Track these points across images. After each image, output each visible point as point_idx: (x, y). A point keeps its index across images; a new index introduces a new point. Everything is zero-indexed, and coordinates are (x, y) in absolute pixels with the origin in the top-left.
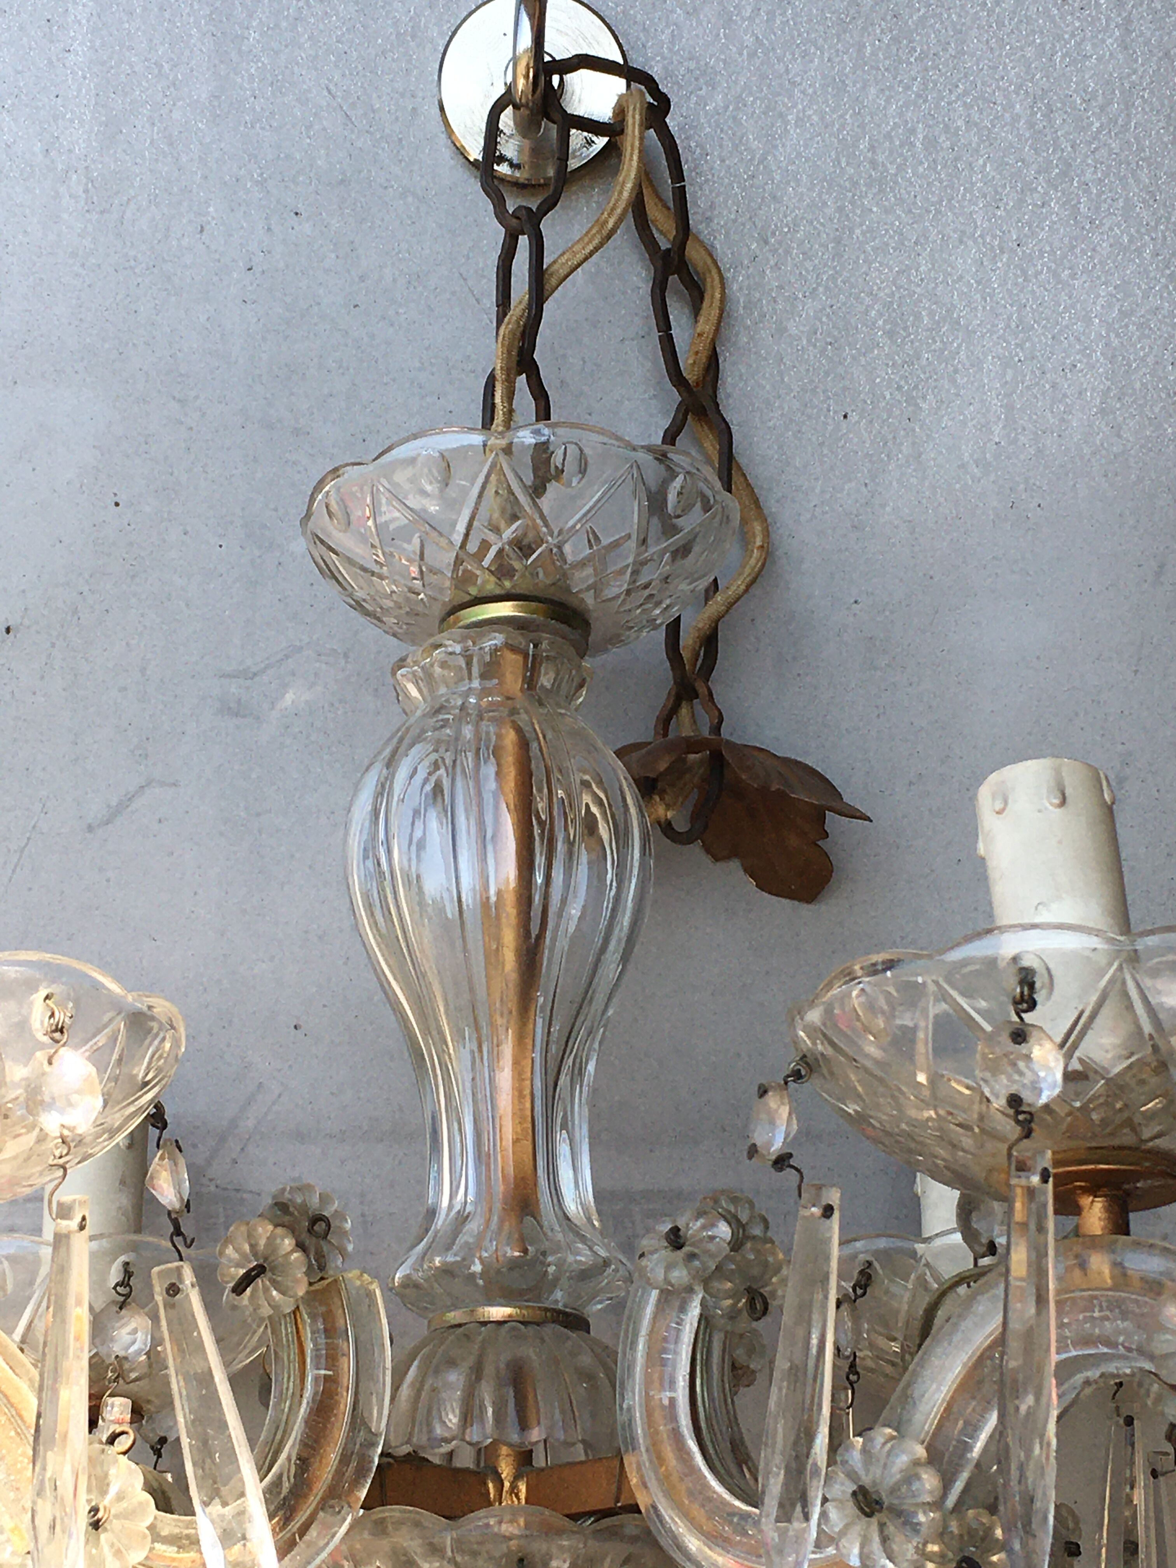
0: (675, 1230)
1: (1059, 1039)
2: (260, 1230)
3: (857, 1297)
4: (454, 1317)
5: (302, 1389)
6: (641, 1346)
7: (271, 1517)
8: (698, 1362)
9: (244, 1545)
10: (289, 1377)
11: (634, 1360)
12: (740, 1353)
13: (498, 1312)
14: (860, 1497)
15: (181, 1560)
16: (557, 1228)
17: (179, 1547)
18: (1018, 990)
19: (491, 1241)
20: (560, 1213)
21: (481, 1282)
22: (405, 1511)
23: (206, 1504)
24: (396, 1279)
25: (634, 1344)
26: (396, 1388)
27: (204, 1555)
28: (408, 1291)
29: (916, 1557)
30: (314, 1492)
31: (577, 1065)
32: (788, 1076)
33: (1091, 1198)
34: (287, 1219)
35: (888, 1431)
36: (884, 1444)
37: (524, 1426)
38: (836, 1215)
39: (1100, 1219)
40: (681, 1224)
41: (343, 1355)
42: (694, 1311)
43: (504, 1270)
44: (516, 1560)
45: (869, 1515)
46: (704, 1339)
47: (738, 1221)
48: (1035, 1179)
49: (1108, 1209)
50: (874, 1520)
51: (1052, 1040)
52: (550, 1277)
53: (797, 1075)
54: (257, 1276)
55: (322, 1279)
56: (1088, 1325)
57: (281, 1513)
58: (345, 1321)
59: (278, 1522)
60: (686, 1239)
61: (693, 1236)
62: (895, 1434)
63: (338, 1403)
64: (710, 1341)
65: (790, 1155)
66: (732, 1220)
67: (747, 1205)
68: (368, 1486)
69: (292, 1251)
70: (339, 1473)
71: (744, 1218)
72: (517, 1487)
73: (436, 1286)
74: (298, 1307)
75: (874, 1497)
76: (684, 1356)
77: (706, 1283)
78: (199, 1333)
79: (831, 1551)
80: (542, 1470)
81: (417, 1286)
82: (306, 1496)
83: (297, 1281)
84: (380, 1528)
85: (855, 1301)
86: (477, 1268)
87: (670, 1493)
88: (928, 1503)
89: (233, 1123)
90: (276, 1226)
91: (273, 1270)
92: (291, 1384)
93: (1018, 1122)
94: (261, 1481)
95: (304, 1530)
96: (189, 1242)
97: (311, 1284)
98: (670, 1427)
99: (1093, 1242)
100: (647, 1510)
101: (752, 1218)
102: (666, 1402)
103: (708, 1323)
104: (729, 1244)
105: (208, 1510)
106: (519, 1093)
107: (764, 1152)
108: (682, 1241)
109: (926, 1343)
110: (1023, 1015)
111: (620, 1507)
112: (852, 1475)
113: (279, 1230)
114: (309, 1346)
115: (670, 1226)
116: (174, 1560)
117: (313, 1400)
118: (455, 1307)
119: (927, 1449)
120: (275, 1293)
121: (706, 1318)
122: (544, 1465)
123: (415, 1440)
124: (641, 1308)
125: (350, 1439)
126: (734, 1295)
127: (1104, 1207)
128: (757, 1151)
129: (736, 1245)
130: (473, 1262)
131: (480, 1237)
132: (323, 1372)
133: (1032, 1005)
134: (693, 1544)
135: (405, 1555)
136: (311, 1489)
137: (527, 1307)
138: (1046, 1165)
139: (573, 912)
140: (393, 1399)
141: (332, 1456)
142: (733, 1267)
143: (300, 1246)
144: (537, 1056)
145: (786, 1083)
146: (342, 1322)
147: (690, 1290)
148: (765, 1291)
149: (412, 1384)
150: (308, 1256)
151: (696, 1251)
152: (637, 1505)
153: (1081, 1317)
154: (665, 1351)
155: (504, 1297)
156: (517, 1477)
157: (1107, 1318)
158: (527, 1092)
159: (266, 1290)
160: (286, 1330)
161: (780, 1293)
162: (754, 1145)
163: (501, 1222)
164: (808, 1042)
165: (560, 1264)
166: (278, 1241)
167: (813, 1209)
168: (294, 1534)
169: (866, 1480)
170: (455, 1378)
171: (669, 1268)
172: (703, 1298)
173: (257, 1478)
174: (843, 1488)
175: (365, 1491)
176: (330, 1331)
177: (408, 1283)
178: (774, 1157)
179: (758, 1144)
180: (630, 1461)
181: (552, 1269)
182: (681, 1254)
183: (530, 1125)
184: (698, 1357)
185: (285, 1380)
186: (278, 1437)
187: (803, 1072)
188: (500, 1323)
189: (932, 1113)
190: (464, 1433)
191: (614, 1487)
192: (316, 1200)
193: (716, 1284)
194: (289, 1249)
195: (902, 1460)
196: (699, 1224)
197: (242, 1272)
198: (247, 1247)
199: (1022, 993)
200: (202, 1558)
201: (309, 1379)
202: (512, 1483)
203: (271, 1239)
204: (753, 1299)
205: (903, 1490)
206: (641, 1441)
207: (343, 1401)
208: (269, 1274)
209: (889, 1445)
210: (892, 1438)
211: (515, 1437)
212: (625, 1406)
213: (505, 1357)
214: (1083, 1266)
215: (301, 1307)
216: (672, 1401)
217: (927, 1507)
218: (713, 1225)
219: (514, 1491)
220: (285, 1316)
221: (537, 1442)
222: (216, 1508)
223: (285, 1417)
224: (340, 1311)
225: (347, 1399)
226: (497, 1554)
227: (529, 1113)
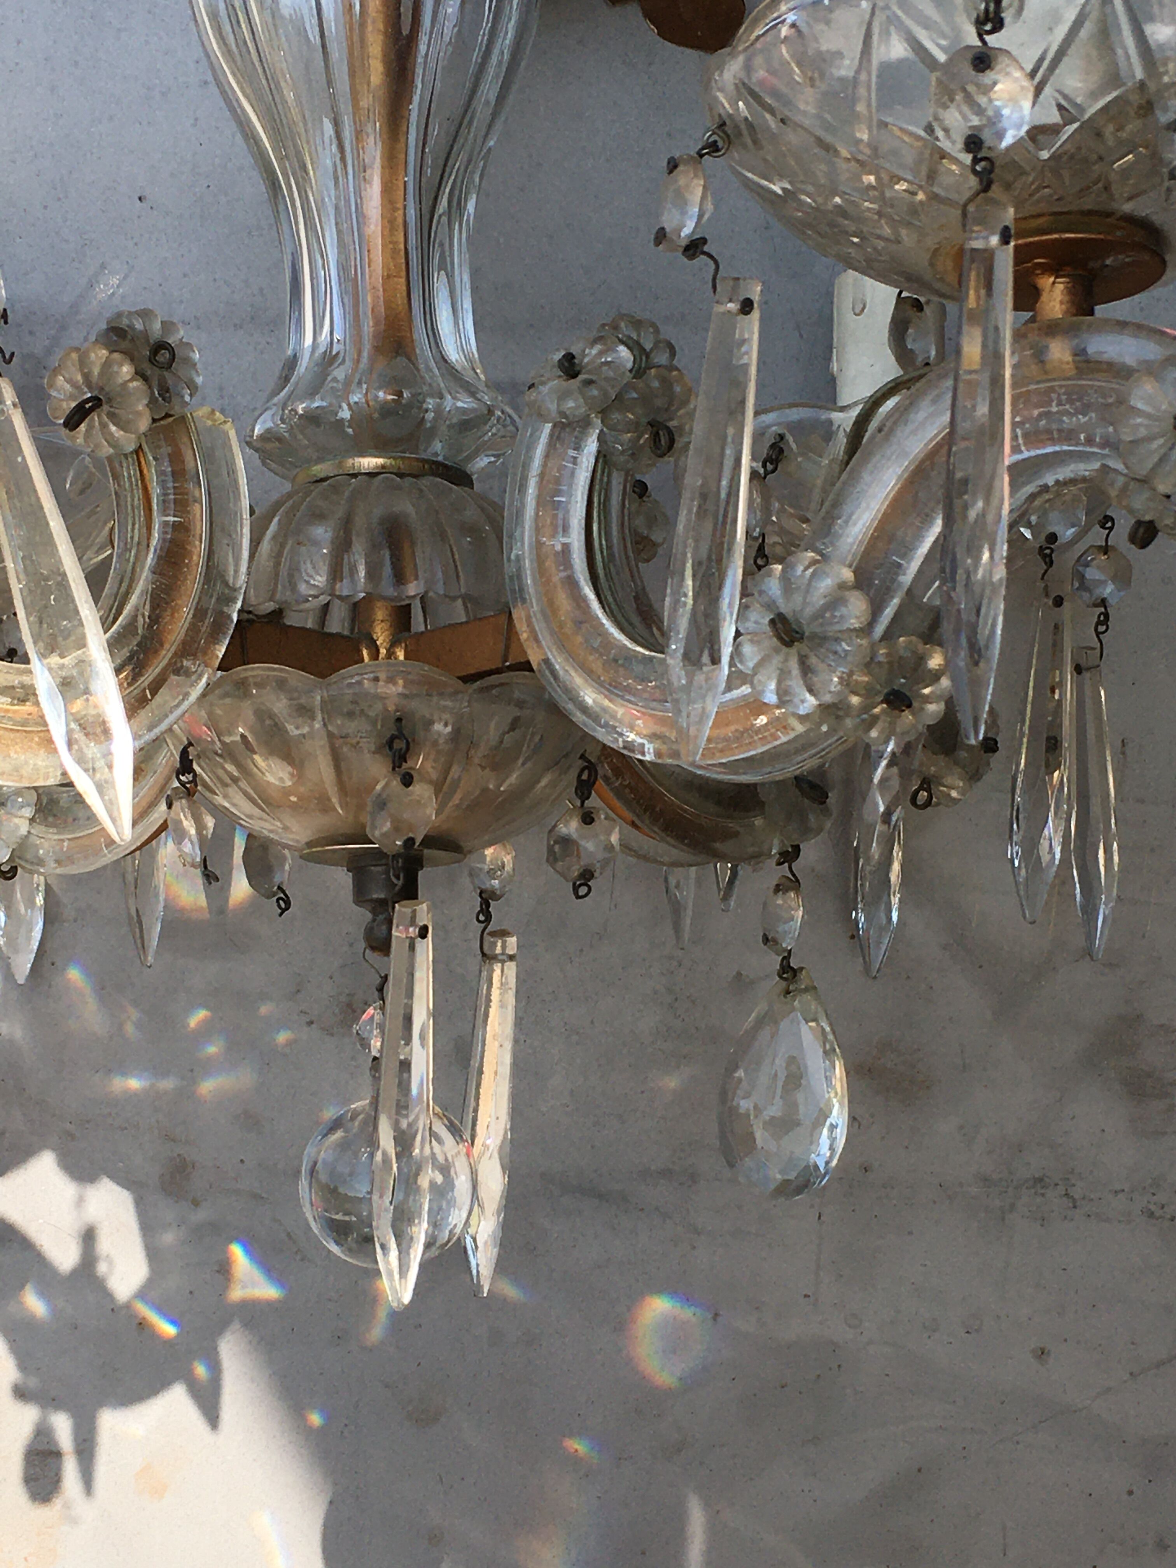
0: (569, 357)
1: (1029, 67)
2: (93, 355)
3: (766, 473)
4: (320, 469)
5: (149, 539)
6: (532, 490)
7: (118, 671)
8: (596, 504)
9: (87, 700)
10: (133, 525)
11: (523, 505)
12: (639, 522)
13: (369, 463)
14: (779, 625)
15: (15, 712)
16: (436, 371)
17: (13, 698)
18: (983, 6)
19: (360, 383)
20: (438, 356)
21: (350, 431)
22: (269, 669)
23: (43, 656)
24: (256, 432)
25: (523, 488)
26: (255, 543)
27: (42, 705)
28: (269, 446)
29: (839, 687)
30: (167, 646)
31: (457, 193)
32: (703, 149)
33: (1052, 279)
34: (125, 345)
35: (811, 554)
36: (806, 569)
37: (400, 578)
38: (756, 314)
39: (1061, 303)
40: (574, 350)
41: (195, 501)
42: (591, 446)
43: (376, 415)
44: (393, 720)
45: (789, 644)
46: (601, 480)
47: (642, 350)
48: (995, 240)
49: (1071, 291)
50: (793, 651)
51: (1022, 68)
52: (428, 425)
53: (713, 148)
54: (92, 409)
55: (167, 416)
56: (1043, 422)
57: (129, 668)
58: (194, 462)
59: (126, 678)
60: (583, 368)
61: (588, 363)
62: (818, 558)
63: (190, 553)
64: (609, 482)
65: (704, 241)
66: (633, 346)
67: (651, 330)
68: (227, 642)
69: (131, 380)
70: (193, 628)
71: (648, 346)
72: (394, 653)
73: (300, 437)
74: (140, 446)
75: (794, 626)
76: (579, 498)
77: (604, 413)
78: (24, 458)
79: (746, 689)
80: (422, 633)
81: (280, 439)
82: (156, 652)
83: (139, 414)
84: (242, 688)
85: (765, 478)
86: (345, 414)
87: (563, 645)
88: (855, 629)
89: (74, 308)
90: (111, 352)
91: (109, 400)
92: (136, 531)
93: (975, 172)
94: (105, 633)
95: (155, 686)
96: (7, 357)
97: (154, 420)
98: (563, 574)
99: (1053, 329)
100: (539, 664)
101: (657, 343)
102: (558, 548)
103: (605, 463)
104: (631, 371)
105: (46, 661)
106: (389, 222)
107: (674, 238)
108: (578, 368)
109: (857, 455)
110: (987, 38)
111: (508, 667)
112: (770, 605)
113: (116, 355)
114: (155, 491)
115: (563, 353)
116: (7, 711)
117: (161, 549)
118: (320, 460)
119: (854, 572)
120: (113, 428)
121: (605, 456)
122: (422, 629)
123: (278, 596)
124: (531, 448)
125: (204, 593)
126: (635, 427)
127: (1066, 288)
128: (665, 235)
129: (638, 372)
130: (340, 407)
131: (348, 382)
132: (172, 519)
133: (998, 25)
134: (590, 697)
135: (270, 717)
136: (162, 645)
137: (402, 458)
138: (1007, 224)
139: (450, 10)
140: (252, 556)
141: (185, 613)
142: (635, 395)
143: (140, 374)
144: (410, 179)
145: (702, 156)
146: (192, 464)
147: (585, 424)
148: (672, 424)
149: (274, 538)
150: (150, 387)
151: (594, 378)
152: (528, 662)
153: (1036, 413)
154: (559, 493)
155: (376, 447)
156: (394, 644)
157: (1067, 413)
158: (400, 220)
159: (104, 426)
160: (129, 471)
161: (687, 427)
162: (663, 229)
163: (372, 361)
164: (727, 105)
165: (438, 410)
166: (115, 368)
167: (730, 305)
168: (144, 690)
169: (784, 607)
170: (323, 533)
171: (563, 396)
172: (602, 431)
173: (102, 632)
174: (760, 619)
175: (223, 650)
176: (179, 473)
177: (268, 436)
178: (684, 243)
179: (668, 230)
180: (518, 614)
181: (430, 416)
182: (575, 383)
183: (403, 261)
184: (596, 500)
185: (130, 528)
186: (123, 589)
187: (720, 144)
188: (371, 475)
189: (872, 178)
190: (333, 588)
191: (501, 646)
192: (157, 326)
193: (616, 416)
194: (128, 377)
195: (826, 584)
196: (594, 352)
197: (73, 404)
198: (79, 378)
199: (987, 10)
200: (41, 710)
201: (156, 526)
202: (388, 650)
203: (107, 365)
204: (657, 434)
205: (827, 615)
206: (531, 590)
207: (196, 551)
208: (105, 407)
209: (811, 570)
210: (814, 562)
211: (391, 592)
212: (513, 557)
213: (378, 512)
214: (1040, 355)
215: (145, 447)
216: (566, 548)
217: (854, 634)
218: (611, 349)
219: (390, 654)
220: (126, 456)
221: (414, 597)
222: (54, 660)
223: (130, 568)
224: (190, 452)
225: (199, 550)
226: (372, 714)
227: (402, 246)
